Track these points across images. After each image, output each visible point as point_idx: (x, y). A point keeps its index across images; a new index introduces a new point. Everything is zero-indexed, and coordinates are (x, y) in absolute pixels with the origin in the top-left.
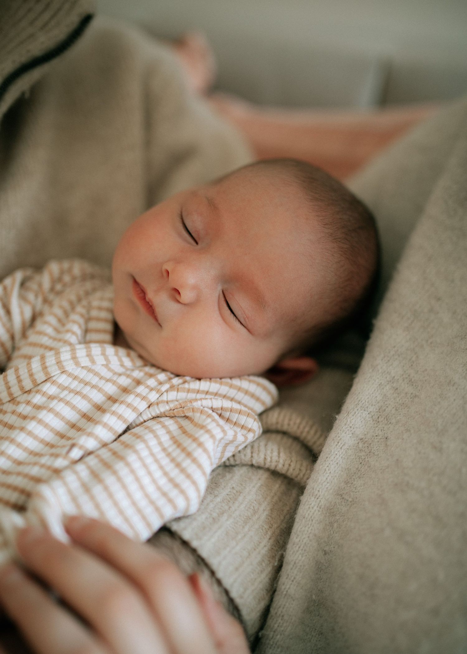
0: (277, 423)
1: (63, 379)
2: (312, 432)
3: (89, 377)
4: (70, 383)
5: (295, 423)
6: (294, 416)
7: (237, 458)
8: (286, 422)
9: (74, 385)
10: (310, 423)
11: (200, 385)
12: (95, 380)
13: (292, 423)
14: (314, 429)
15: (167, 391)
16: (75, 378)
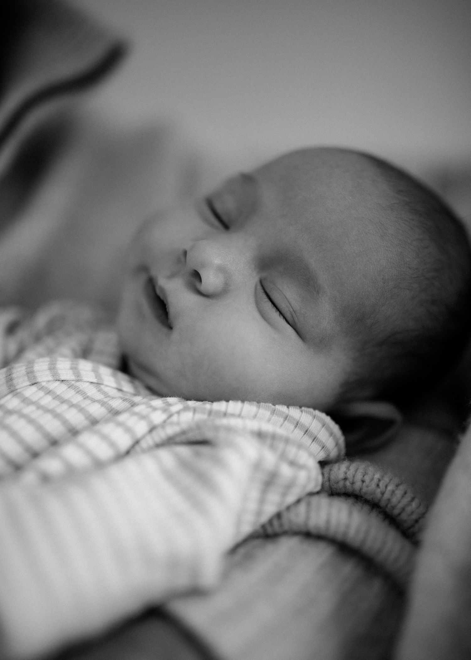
0: (345, 479)
1: (31, 392)
2: (399, 493)
3: (70, 394)
4: (41, 398)
5: (372, 479)
6: (371, 470)
7: (285, 520)
8: (359, 477)
9: (47, 401)
10: (396, 480)
11: (227, 406)
12: (77, 399)
13: (367, 478)
14: (402, 488)
15: (178, 413)
16: (49, 392)
